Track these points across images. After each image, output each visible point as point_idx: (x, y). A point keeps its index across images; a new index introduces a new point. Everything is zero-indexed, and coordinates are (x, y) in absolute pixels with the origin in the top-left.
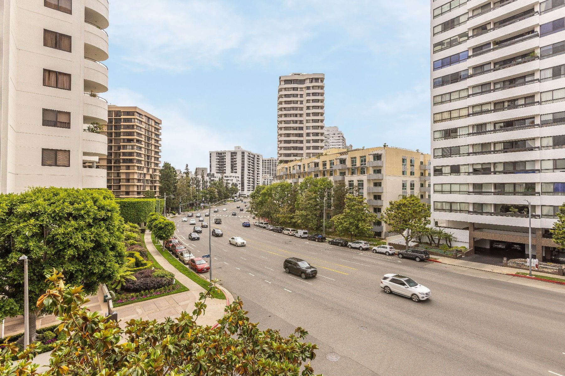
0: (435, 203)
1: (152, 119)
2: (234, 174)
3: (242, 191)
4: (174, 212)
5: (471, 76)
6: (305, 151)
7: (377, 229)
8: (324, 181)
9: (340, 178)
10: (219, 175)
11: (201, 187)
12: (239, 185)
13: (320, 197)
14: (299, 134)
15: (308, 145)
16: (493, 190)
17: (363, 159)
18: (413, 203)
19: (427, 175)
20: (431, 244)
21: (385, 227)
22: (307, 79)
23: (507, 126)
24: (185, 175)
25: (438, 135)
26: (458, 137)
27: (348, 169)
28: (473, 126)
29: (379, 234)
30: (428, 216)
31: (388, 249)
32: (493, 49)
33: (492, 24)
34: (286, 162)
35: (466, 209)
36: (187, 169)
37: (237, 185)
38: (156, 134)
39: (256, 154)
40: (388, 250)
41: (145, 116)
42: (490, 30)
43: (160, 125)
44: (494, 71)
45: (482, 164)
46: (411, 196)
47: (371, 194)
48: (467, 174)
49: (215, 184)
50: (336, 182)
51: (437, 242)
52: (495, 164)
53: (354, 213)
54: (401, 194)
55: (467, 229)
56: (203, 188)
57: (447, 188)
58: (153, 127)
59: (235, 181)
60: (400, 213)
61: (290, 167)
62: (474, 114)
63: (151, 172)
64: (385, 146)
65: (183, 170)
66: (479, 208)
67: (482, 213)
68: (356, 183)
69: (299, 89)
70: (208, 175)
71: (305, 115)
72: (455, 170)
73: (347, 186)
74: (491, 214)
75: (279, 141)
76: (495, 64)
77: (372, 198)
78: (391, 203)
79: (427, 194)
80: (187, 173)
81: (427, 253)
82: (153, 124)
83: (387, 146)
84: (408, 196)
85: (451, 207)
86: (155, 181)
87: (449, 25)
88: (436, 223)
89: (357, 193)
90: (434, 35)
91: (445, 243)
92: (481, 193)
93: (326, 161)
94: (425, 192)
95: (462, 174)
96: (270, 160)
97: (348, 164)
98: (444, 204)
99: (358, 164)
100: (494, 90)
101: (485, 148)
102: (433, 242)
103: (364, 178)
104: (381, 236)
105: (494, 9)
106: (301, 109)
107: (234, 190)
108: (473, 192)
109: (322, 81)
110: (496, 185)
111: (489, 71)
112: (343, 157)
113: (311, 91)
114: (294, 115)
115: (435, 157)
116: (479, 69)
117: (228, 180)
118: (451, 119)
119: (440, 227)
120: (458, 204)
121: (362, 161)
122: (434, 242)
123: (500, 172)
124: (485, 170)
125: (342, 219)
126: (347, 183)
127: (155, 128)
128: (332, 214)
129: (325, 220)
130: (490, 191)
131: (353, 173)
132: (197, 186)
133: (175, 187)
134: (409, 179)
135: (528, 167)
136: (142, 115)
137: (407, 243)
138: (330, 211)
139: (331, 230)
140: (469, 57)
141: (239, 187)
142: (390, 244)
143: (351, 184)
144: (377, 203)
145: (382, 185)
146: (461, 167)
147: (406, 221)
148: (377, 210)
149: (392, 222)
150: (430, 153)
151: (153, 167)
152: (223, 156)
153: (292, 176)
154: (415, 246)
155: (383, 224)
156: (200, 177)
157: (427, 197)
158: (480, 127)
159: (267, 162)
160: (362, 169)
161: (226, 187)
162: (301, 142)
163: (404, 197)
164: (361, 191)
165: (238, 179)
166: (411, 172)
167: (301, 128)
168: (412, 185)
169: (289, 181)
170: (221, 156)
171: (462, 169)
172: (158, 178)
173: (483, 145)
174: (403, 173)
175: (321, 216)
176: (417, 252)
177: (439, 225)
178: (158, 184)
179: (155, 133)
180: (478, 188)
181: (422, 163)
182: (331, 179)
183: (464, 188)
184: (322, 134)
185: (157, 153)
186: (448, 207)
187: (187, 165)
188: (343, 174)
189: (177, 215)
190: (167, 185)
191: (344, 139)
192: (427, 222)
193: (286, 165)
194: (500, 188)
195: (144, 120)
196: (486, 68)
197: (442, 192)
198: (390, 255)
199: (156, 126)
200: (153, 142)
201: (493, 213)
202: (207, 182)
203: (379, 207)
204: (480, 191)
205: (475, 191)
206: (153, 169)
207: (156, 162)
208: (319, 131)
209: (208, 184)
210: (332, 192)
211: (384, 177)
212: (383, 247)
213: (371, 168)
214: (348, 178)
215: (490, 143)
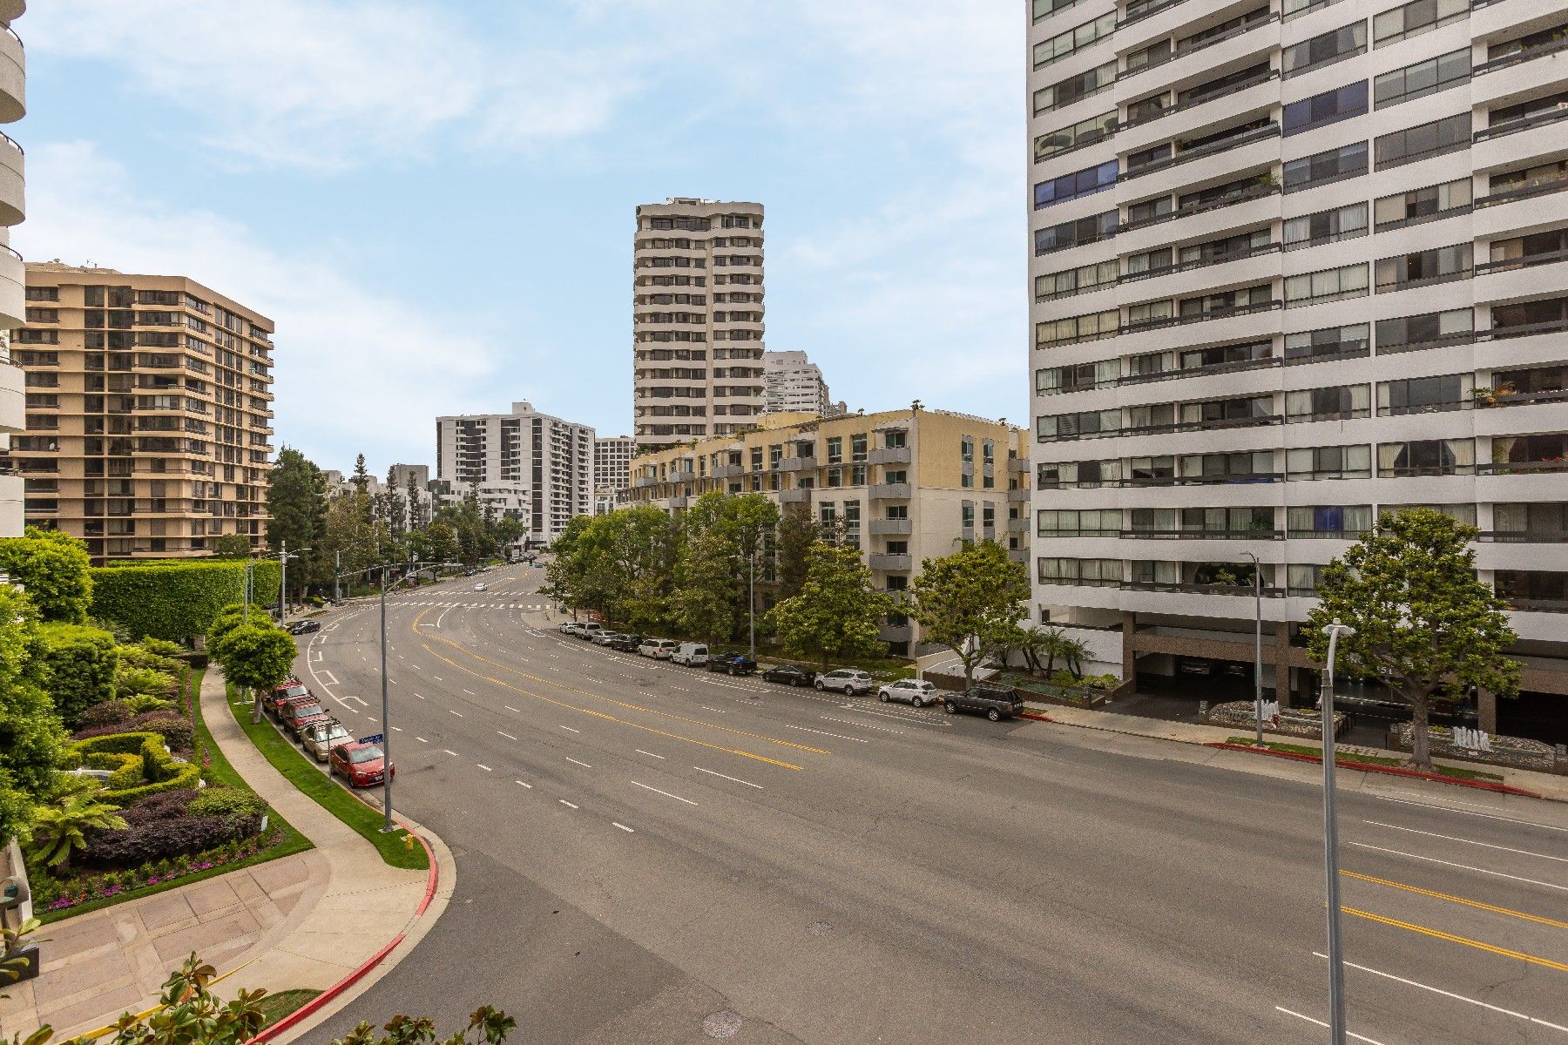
0: (1041, 562)
1: (240, 317)
2: (509, 484)
3: (534, 531)
4: (317, 599)
5: (1125, 228)
6: (711, 419)
7: (896, 634)
8: (753, 502)
9: (799, 495)
10: (466, 487)
11: (408, 521)
12: (525, 516)
13: (744, 548)
14: (695, 371)
15: (719, 401)
16: (1178, 527)
17: (860, 446)
18: (983, 565)
19: (1025, 485)
20: (1032, 670)
21: (916, 632)
22: (717, 215)
23: (1211, 362)
24: (354, 488)
25: (1049, 381)
26: (1096, 386)
27: (820, 470)
28: (1132, 358)
29: (901, 648)
30: (1022, 598)
31: (918, 689)
32: (1178, 161)
33: (1172, 93)
34: (656, 448)
35: (1116, 576)
36: (361, 470)
37: (521, 516)
38: (256, 364)
39: (576, 426)
40: (920, 692)
41: (217, 307)
42: (1170, 109)
43: (270, 337)
44: (1180, 216)
45: (1153, 459)
46: (988, 543)
47: (881, 539)
48: (1117, 484)
49: (451, 513)
50: (787, 504)
51: (1045, 665)
52: (1182, 459)
53: (830, 593)
54: (960, 536)
55: (1117, 628)
56: (414, 526)
57: (1069, 521)
58: (246, 339)
59: (512, 503)
60: (950, 590)
61: (664, 465)
62: (1134, 328)
63: (239, 478)
64: (915, 407)
65: (349, 472)
66: (1146, 574)
67: (1152, 587)
68: (840, 511)
69: (692, 245)
70: (431, 486)
71: (710, 319)
72: (1090, 473)
73: (817, 518)
74: (1172, 588)
75: (637, 390)
76: (1182, 200)
77: (883, 549)
78: (926, 565)
79: (1025, 536)
80: (361, 481)
81: (1017, 698)
82: (246, 333)
83: (922, 407)
84: (977, 541)
85: (1079, 572)
86: (255, 507)
87: (1071, 90)
88: (1045, 615)
89: (843, 538)
90: (1036, 113)
91: (1065, 667)
92: (1150, 535)
93: (761, 449)
94: (1020, 533)
95: (1106, 484)
96: (619, 443)
97: (821, 457)
98: (1063, 564)
99: (846, 456)
100: (1181, 267)
101: (1156, 418)
102: (1036, 667)
103: (862, 494)
104: (906, 654)
105: (1178, 55)
106: (700, 300)
107: (511, 529)
108: (1133, 532)
109: (757, 225)
110: (1187, 515)
111: (1168, 216)
112: (808, 436)
113: (729, 250)
114: (680, 316)
115: (1041, 439)
116: (1146, 211)
117: (493, 500)
118: (1077, 339)
119: (1054, 624)
120: (1097, 564)
121: (855, 449)
122: (1039, 665)
123: (1196, 481)
124: (1156, 473)
125: (799, 611)
126: (816, 510)
127: (252, 344)
130: (1171, 529)
131: (833, 482)
132: (394, 519)
133: (320, 525)
134: (978, 498)
135: (1258, 468)
136: (207, 304)
137: (969, 670)
138: (770, 586)
140: (1120, 179)
141: (527, 521)
142: (927, 676)
143: (828, 514)
144: (896, 562)
145: (909, 516)
146: (1104, 467)
147: (968, 611)
148: (897, 582)
150: (1028, 429)
151: (246, 462)
152: (479, 431)
153: (666, 489)
154: (991, 678)
155: (914, 625)
156: (403, 492)
157: (1025, 545)
158: (1146, 363)
159: (609, 448)
160: (855, 471)
161: (486, 521)
162: (701, 393)
163: (968, 545)
164: (852, 532)
165: (522, 497)
166: (986, 479)
167: (700, 355)
168: (989, 514)
169: (663, 504)
170: (471, 430)
171: (1108, 471)
172: (262, 498)
173: (1156, 409)
174: (966, 481)
175: (747, 603)
176: (991, 695)
177: (1052, 620)
178: (262, 516)
179: (252, 361)
180: (1144, 522)
181: (1012, 454)
182: (774, 497)
183: (1112, 521)
184: (758, 372)
185: (259, 420)
186: (1073, 572)
187: (361, 456)
188: (807, 483)
189: (327, 606)
190: (292, 518)
191: (822, 386)
192: (1019, 614)
193: (652, 459)
194: (1195, 522)
195: (212, 320)
196: (1161, 209)
197: (1058, 530)
198: (924, 705)
199: (255, 340)
200: (246, 387)
201: (1178, 586)
202: (426, 506)
203: (903, 575)
204: (1148, 528)
205: (1137, 528)
206: (245, 469)
207: (256, 447)
208: (750, 363)
209: (431, 514)
210: (778, 536)
211: (914, 493)
212: (907, 686)
213: (879, 468)
214: (819, 495)
215: (1172, 404)
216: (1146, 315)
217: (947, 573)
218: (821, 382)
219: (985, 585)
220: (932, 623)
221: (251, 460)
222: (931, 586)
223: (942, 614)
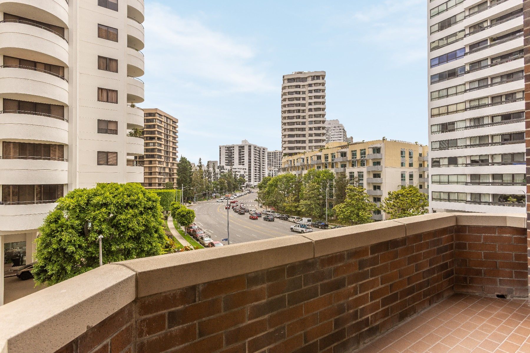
0: (433, 193)
1: (170, 119)
2: (241, 166)
3: (249, 181)
4: (189, 201)
5: (468, 72)
6: (307, 144)
7: (377, 217)
8: (326, 172)
9: (342, 170)
10: (229, 167)
11: (212, 178)
12: (246, 177)
13: (322, 187)
14: (302, 128)
15: (311, 138)
16: (491, 181)
17: (363, 153)
18: (411, 193)
19: (426, 166)
21: (384, 215)
22: (309, 76)
23: (505, 119)
24: (198, 168)
25: (435, 129)
26: (456, 130)
27: (349, 161)
28: (471, 120)
30: (425, 206)
32: (491, 46)
33: (489, 21)
34: (291, 155)
35: (464, 198)
36: (200, 163)
37: (245, 177)
39: (262, 147)
41: (165, 116)
42: (487, 27)
43: (177, 124)
44: (491, 66)
45: (480, 156)
46: (410, 187)
47: (371, 185)
48: (464, 165)
49: (225, 175)
50: (337, 173)
52: (492, 156)
53: (354, 202)
54: (400, 184)
56: (214, 180)
57: (445, 179)
58: (171, 125)
59: (242, 172)
60: (398, 202)
61: (294, 160)
62: (471, 108)
63: (169, 166)
64: (384, 139)
65: (197, 164)
66: (477, 198)
67: (480, 203)
68: (356, 175)
69: (301, 87)
70: (218, 167)
71: (307, 111)
72: (453, 161)
73: (348, 178)
74: (489, 203)
75: (283, 135)
76: (492, 59)
77: (372, 188)
78: (389, 194)
79: (426, 184)
80: (200, 166)
82: (171, 123)
83: (386, 139)
84: (407, 186)
85: (449, 197)
86: (173, 174)
87: (444, 25)
88: (435, 212)
89: (358, 184)
90: (431, 33)
92: (478, 184)
93: (328, 155)
94: (424, 183)
95: (459, 165)
96: (275, 153)
97: (349, 157)
98: (442, 194)
99: (358, 157)
100: (492, 85)
101: (482, 141)
103: (364, 169)
105: (490, 7)
106: (304, 105)
107: (242, 181)
108: (471, 183)
109: (323, 78)
110: (494, 176)
111: (486, 66)
112: (344, 150)
113: (313, 88)
114: (297, 111)
115: (433, 149)
116: (476, 65)
117: (236, 171)
118: (448, 113)
120: (456, 194)
121: (361, 154)
123: (498, 164)
124: (483, 161)
125: (343, 208)
126: (348, 175)
127: (173, 126)
128: (334, 203)
129: (327, 208)
130: (488, 181)
131: (353, 165)
132: (209, 178)
133: (191, 180)
134: (408, 170)
136: (162, 115)
138: (332, 200)
139: (333, 218)
140: (466, 54)
143: (352, 175)
144: (377, 193)
145: (381, 177)
146: (459, 159)
147: (404, 210)
148: (377, 199)
149: (391, 210)
150: (428, 146)
152: (232, 150)
153: (294, 168)
155: (383, 213)
156: (211, 169)
157: (426, 187)
158: (477, 121)
159: (271, 154)
160: (362, 161)
161: (235, 178)
162: (304, 136)
163: (403, 187)
164: (361, 182)
165: (245, 171)
166: (410, 164)
167: (304, 123)
168: (411, 176)
169: (294, 173)
170: (229, 150)
171: (460, 161)
172: (175, 171)
173: (481, 138)
174: (402, 164)
175: (324, 205)
178: (176, 176)
179: (173, 131)
180: (476, 179)
181: (420, 155)
182: (333, 171)
183: (462, 179)
184: (324, 128)
185: (174, 149)
186: (446, 197)
187: (200, 159)
188: (344, 166)
189: (192, 204)
190: (184, 177)
191: (344, 132)
193: (290, 158)
194: (498, 179)
195: (163, 120)
196: (483, 64)
197: (440, 182)
199: (174, 125)
200: (171, 139)
201: (491, 203)
202: (218, 174)
203: (379, 197)
204: (477, 181)
205: (473, 181)
206: (171, 163)
207: (174, 157)
208: (321, 125)
209: (219, 176)
210: (334, 183)
211: (383, 169)
213: (370, 160)
214: (349, 170)
215: (488, 136)
216: (476, 103)
217: (397, 197)
218: (344, 130)
219: (412, 201)
220: (392, 213)
221: (173, 160)
222: (391, 201)
223: (396, 210)
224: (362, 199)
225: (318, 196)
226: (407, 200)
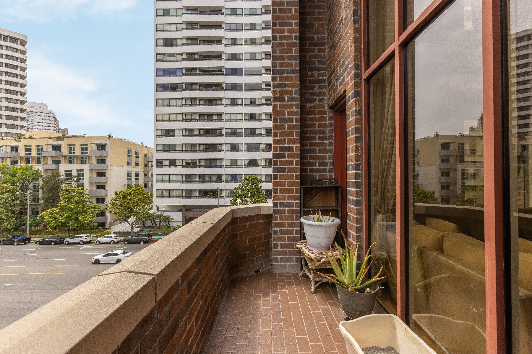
0: (157, 191)
5: (185, 90)
7: (101, 220)
8: (27, 169)
9: (53, 167)
13: (21, 189)
16: (198, 180)
17: (84, 148)
18: (138, 192)
19: (150, 166)
20: (153, 227)
21: (109, 217)
25: (159, 133)
26: (175, 136)
27: (65, 157)
28: (186, 129)
29: (103, 225)
30: (151, 203)
31: (113, 237)
32: (199, 74)
35: (181, 195)
40: (113, 239)
44: (199, 90)
45: (191, 159)
46: (136, 186)
47: (94, 184)
48: (181, 167)
50: (46, 171)
51: (158, 224)
52: (199, 160)
53: (71, 205)
54: (127, 183)
55: (181, 210)
57: (166, 178)
60: (126, 202)
62: (186, 120)
64: (110, 136)
66: (189, 194)
67: (191, 197)
68: (74, 173)
72: (173, 163)
73: (63, 176)
76: (200, 85)
77: (95, 188)
78: (116, 193)
79: (150, 183)
81: (150, 236)
83: (112, 136)
84: (133, 185)
85: (169, 194)
88: (158, 208)
89: (77, 184)
91: (165, 224)
92: (190, 182)
93: (31, 146)
94: (148, 182)
95: (178, 167)
97: (65, 151)
98: (164, 192)
99: (78, 152)
100: (199, 105)
101: (193, 148)
102: (155, 225)
103: (86, 167)
104: (105, 227)
110: (200, 176)
111: (196, 90)
112: (58, 143)
115: (157, 151)
116: (190, 86)
118: (170, 121)
119: (161, 211)
120: (175, 191)
121: (82, 149)
122: (156, 225)
123: (202, 166)
124: (193, 164)
125: (56, 214)
126: (62, 173)
128: (40, 208)
129: (29, 216)
130: (196, 180)
131: (71, 162)
134: (133, 169)
135: (218, 164)
137: (132, 229)
138: (36, 205)
139: (38, 228)
140: (183, 74)
142: (115, 233)
143: (68, 174)
144: (101, 193)
145: (107, 175)
146: (177, 161)
147: (131, 209)
148: (101, 200)
149: (117, 211)
150: (153, 147)
154: (140, 231)
155: (108, 214)
157: (150, 185)
158: (190, 131)
160: (82, 158)
163: (129, 187)
164: (81, 181)
166: (136, 163)
168: (137, 175)
171: (178, 163)
173: (192, 145)
174: (129, 164)
175: (23, 213)
176: (142, 235)
177: (160, 210)
180: (189, 178)
181: (146, 155)
182: (39, 167)
183: (179, 178)
186: (167, 194)
188: (57, 162)
192: (150, 208)
194: (203, 178)
196: (194, 87)
197: (163, 181)
198: (115, 243)
201: (198, 197)
203: (103, 198)
204: (190, 180)
205: (186, 180)
210: (41, 183)
211: (109, 168)
212: (108, 237)
213: (93, 157)
214: (63, 167)
215: (196, 144)
216: (189, 117)
217: (125, 196)
218: (55, 119)
219: (139, 199)
220: (119, 213)
222: (118, 201)
223: (122, 210)
224: (83, 202)
225: (13, 200)
226: (134, 198)
